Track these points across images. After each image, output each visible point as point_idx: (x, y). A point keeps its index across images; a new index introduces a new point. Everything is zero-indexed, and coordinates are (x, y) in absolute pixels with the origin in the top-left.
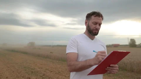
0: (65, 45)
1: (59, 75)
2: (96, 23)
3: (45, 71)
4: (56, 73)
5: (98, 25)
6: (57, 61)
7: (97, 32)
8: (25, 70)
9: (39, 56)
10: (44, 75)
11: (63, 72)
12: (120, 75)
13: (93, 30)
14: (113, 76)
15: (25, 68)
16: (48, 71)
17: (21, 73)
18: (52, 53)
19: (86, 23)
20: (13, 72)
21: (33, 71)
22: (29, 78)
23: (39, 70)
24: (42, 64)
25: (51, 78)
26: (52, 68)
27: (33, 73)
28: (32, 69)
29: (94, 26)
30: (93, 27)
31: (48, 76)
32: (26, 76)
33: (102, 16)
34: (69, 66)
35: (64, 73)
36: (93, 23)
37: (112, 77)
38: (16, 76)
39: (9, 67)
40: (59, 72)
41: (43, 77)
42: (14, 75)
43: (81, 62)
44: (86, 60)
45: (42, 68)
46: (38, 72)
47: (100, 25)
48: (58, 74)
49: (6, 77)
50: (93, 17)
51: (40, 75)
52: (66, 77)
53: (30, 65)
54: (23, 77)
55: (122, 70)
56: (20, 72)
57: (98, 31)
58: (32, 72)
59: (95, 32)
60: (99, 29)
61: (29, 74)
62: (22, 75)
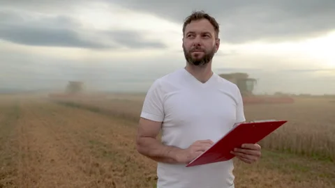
8: (91, 147)
10: (129, 160)
12: (313, 172)
14: (294, 172)
15: (91, 142)
17: (82, 153)
20: (66, 149)
21: (107, 150)
22: (97, 165)
23: (119, 148)
25: (144, 168)
27: (107, 155)
28: (105, 146)
31: (137, 163)
32: (91, 160)
37: (290, 174)
38: (70, 159)
39: (58, 140)
41: (127, 164)
42: (67, 156)
45: (126, 145)
46: (117, 153)
49: (49, 160)
51: (122, 159)
53: (103, 136)
54: (85, 162)
55: (319, 159)
56: (80, 151)
58: (106, 152)
61: (97, 157)
62: (83, 158)
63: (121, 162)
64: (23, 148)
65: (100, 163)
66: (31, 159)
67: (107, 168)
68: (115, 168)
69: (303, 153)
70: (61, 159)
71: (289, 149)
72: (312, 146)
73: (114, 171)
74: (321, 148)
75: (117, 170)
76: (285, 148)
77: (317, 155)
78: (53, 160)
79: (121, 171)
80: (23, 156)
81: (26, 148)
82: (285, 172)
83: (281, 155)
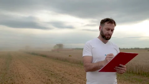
0: (82, 48)
1: (78, 78)
2: (109, 29)
3: (64, 74)
4: (75, 77)
5: (110, 30)
6: (76, 65)
7: (109, 37)
8: (45, 72)
9: (58, 59)
10: (63, 77)
11: (82, 75)
12: (144, 82)
13: (106, 35)
14: (136, 82)
15: (45, 70)
16: (67, 74)
17: (42, 75)
18: (71, 56)
19: (100, 28)
20: (35, 73)
21: (53, 74)
22: (50, 80)
23: (58, 72)
24: (60, 67)
25: (70, 81)
26: (70, 71)
27: (52, 76)
28: (51, 72)
29: (107, 31)
30: (105, 32)
32: (47, 78)
33: (114, 23)
34: (86, 66)
35: (83, 77)
36: (106, 29)
38: (37, 77)
39: (30, 69)
40: (77, 75)
41: (62, 79)
42: (35, 76)
43: (95, 63)
44: (99, 62)
45: (61, 71)
46: (57, 75)
47: (112, 30)
48: (76, 77)
49: (28, 78)
50: (106, 23)
52: (84, 80)
53: (50, 68)
54: (44, 79)
55: (147, 76)
56: (41, 74)
57: (111, 36)
58: (52, 74)
59: (108, 37)
60: (112, 34)
61: (49, 77)
62: (43, 77)
63: (60, 79)
64: (16, 73)
65: (51, 79)
66: (20, 78)
67: (54, 81)
68: (57, 81)
69: (139, 74)
70: (33, 78)
71: (133, 72)
72: (143, 70)
73: (57, 82)
74: (147, 71)
75: (59, 82)
76: (131, 72)
77: (145, 74)
78: (30, 78)
79: (60, 82)
80: (17, 76)
81: (17, 73)
82: (132, 82)
83: (129, 75)
